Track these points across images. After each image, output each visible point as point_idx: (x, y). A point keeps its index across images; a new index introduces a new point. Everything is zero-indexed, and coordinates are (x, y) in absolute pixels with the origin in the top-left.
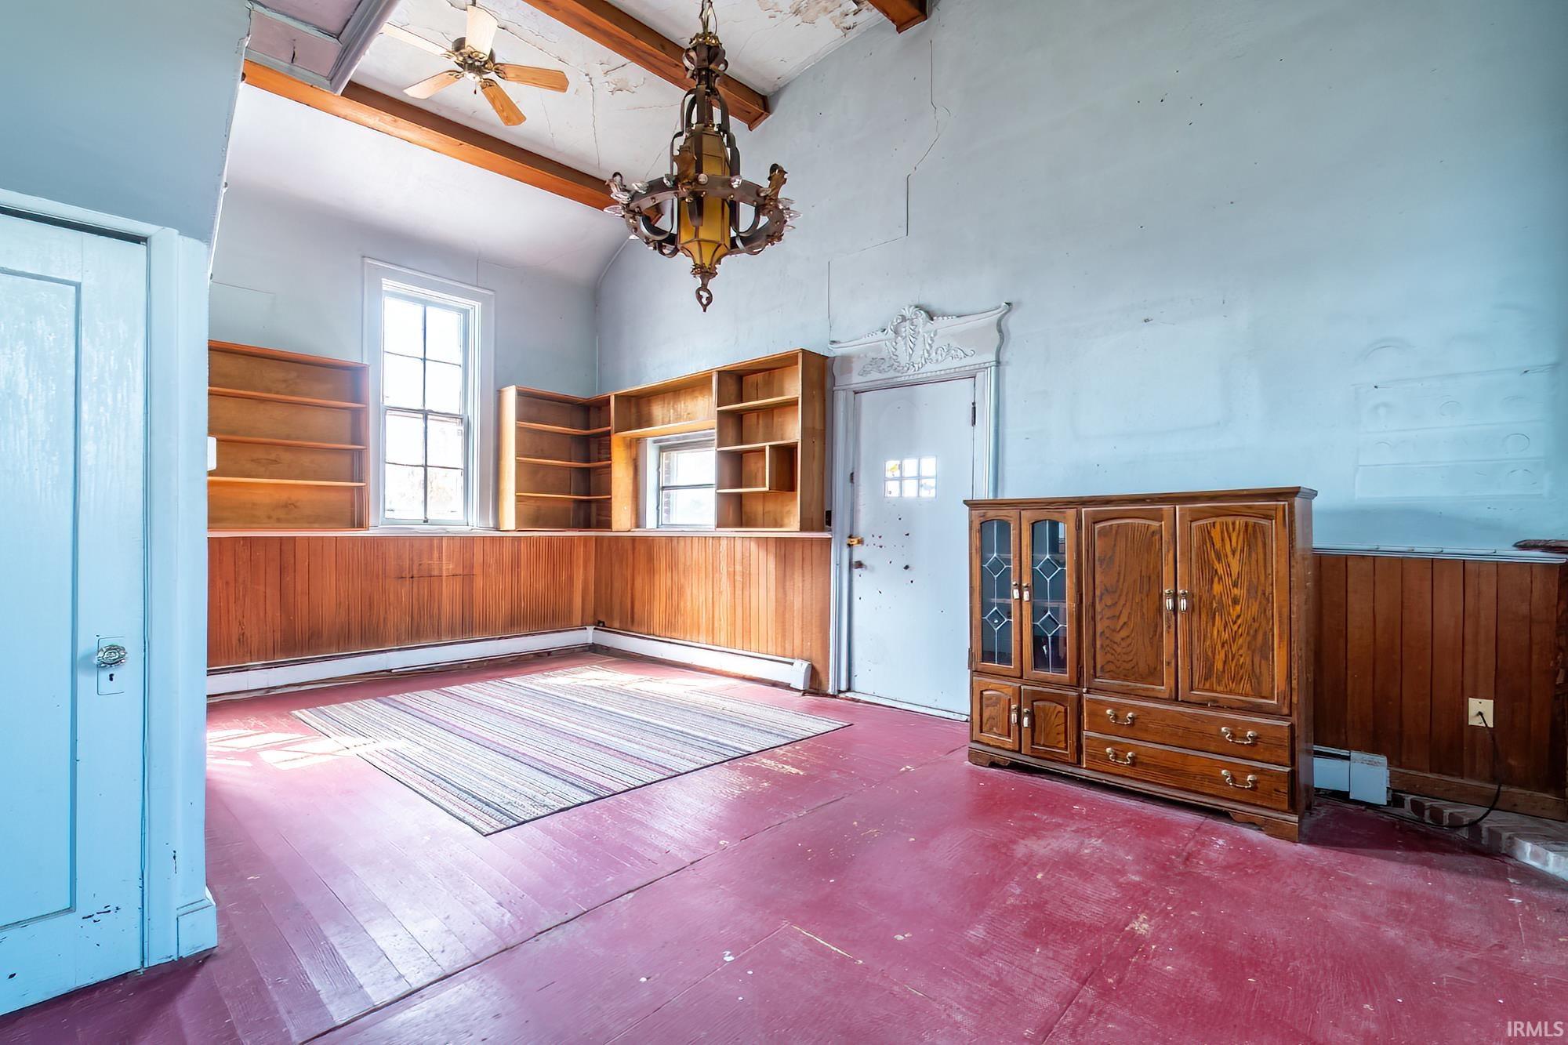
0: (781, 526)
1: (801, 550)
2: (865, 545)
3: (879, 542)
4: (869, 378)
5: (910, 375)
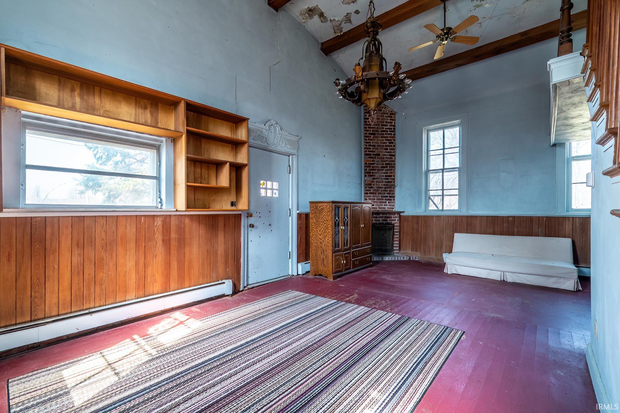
0: (209, 208)
1: (223, 221)
2: (253, 217)
3: (259, 215)
4: (256, 142)
5: (272, 148)
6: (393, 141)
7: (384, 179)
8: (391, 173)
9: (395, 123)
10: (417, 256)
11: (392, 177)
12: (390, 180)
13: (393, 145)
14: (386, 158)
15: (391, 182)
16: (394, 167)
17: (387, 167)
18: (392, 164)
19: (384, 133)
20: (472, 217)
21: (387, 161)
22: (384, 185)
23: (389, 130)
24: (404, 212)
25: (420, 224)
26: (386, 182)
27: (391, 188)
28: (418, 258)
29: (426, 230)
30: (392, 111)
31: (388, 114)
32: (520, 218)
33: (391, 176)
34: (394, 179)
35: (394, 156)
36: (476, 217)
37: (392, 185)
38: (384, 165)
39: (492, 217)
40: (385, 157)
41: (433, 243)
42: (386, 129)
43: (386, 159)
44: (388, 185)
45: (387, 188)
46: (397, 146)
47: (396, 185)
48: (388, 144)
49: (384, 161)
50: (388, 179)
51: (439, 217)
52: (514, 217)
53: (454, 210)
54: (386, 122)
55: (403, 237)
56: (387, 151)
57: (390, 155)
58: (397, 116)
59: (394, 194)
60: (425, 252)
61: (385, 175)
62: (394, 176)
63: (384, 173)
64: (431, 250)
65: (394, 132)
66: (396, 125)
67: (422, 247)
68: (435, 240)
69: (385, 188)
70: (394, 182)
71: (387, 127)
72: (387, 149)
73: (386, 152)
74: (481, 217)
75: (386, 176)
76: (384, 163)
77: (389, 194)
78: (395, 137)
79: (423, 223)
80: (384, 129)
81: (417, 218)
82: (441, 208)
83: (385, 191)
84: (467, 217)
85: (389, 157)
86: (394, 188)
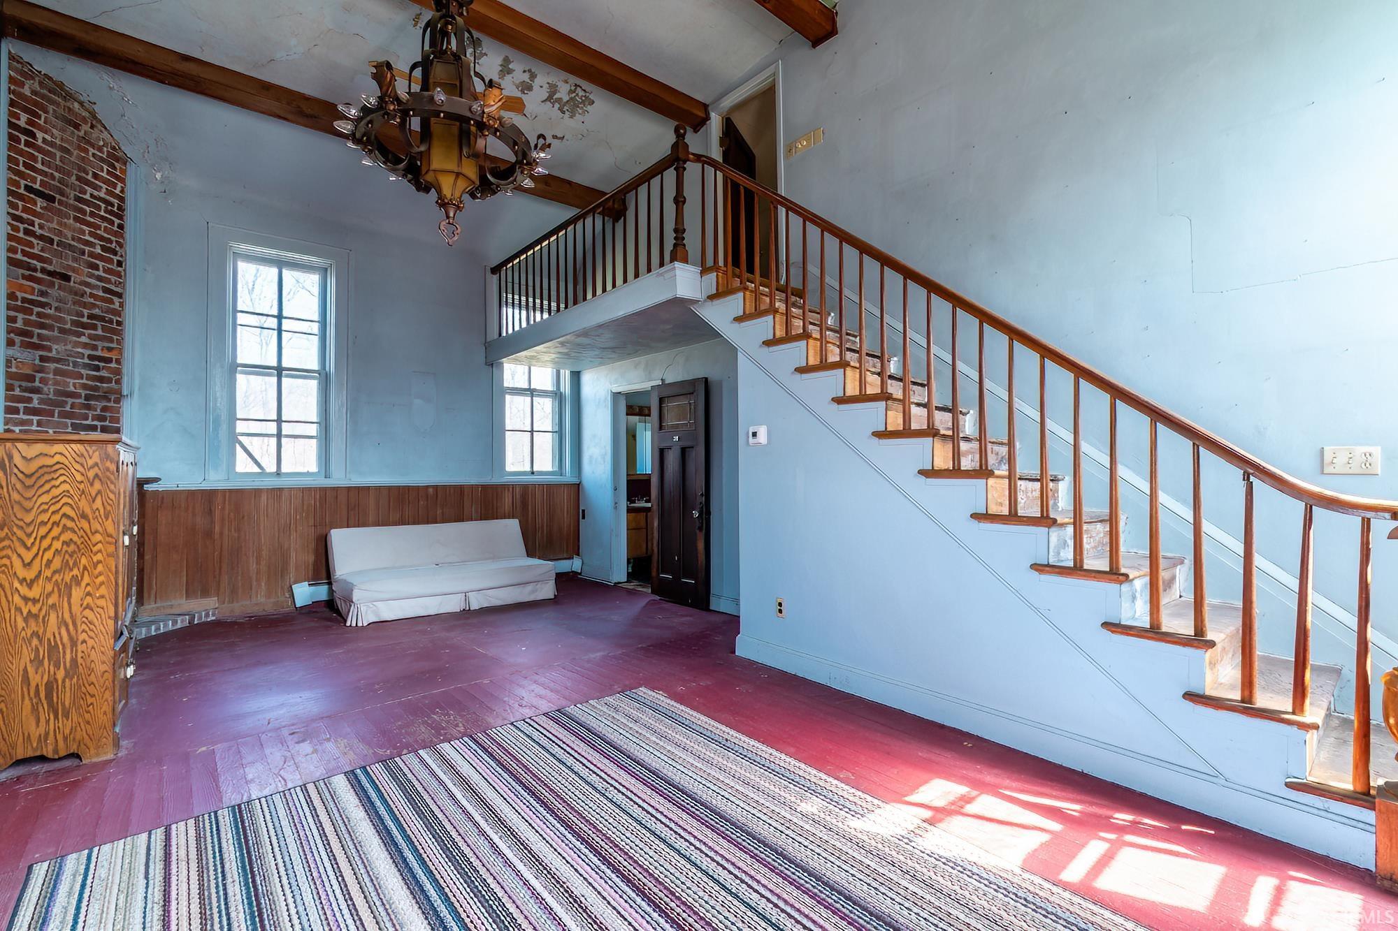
6: (118, 249)
7: (86, 366)
8: (110, 349)
9: (122, 191)
10: (206, 608)
11: (113, 365)
12: (104, 373)
13: (115, 258)
14: (92, 295)
15: (109, 380)
16: (119, 333)
17: (94, 327)
18: (111, 322)
19: (88, 209)
20: (359, 489)
21: (94, 306)
22: (85, 387)
23: (103, 206)
24: (156, 480)
25: (217, 514)
26: (89, 378)
27: (109, 400)
28: (213, 615)
29: (238, 530)
30: (114, 148)
31: (100, 149)
32: (445, 488)
33: (109, 360)
34: (118, 372)
35: (120, 295)
36: (366, 489)
37: (110, 391)
38: (85, 320)
39: (399, 487)
40: (88, 290)
41: (258, 563)
42: (92, 195)
43: (92, 300)
44: (95, 389)
45: (97, 398)
46: (129, 263)
47: (125, 393)
48: (98, 250)
49: (85, 305)
50: (97, 369)
51: (277, 493)
52: (436, 487)
53: (308, 474)
54: (95, 176)
55: (155, 558)
56: (96, 273)
57: (106, 290)
58: (131, 168)
59: (117, 420)
60: (234, 592)
61: (87, 352)
62: (118, 362)
63: (85, 346)
64: (254, 583)
65: (121, 217)
66: (129, 196)
67: (225, 578)
68: (264, 553)
69: (87, 398)
70: (118, 382)
71: (96, 193)
72: (96, 267)
73: (91, 276)
74: (378, 489)
75: (91, 357)
76: (86, 312)
77: (101, 418)
78: (122, 236)
79: (227, 512)
80: (87, 197)
81: (208, 497)
82: (271, 468)
83: (88, 407)
84: (349, 489)
85: (101, 294)
86: (118, 401)
